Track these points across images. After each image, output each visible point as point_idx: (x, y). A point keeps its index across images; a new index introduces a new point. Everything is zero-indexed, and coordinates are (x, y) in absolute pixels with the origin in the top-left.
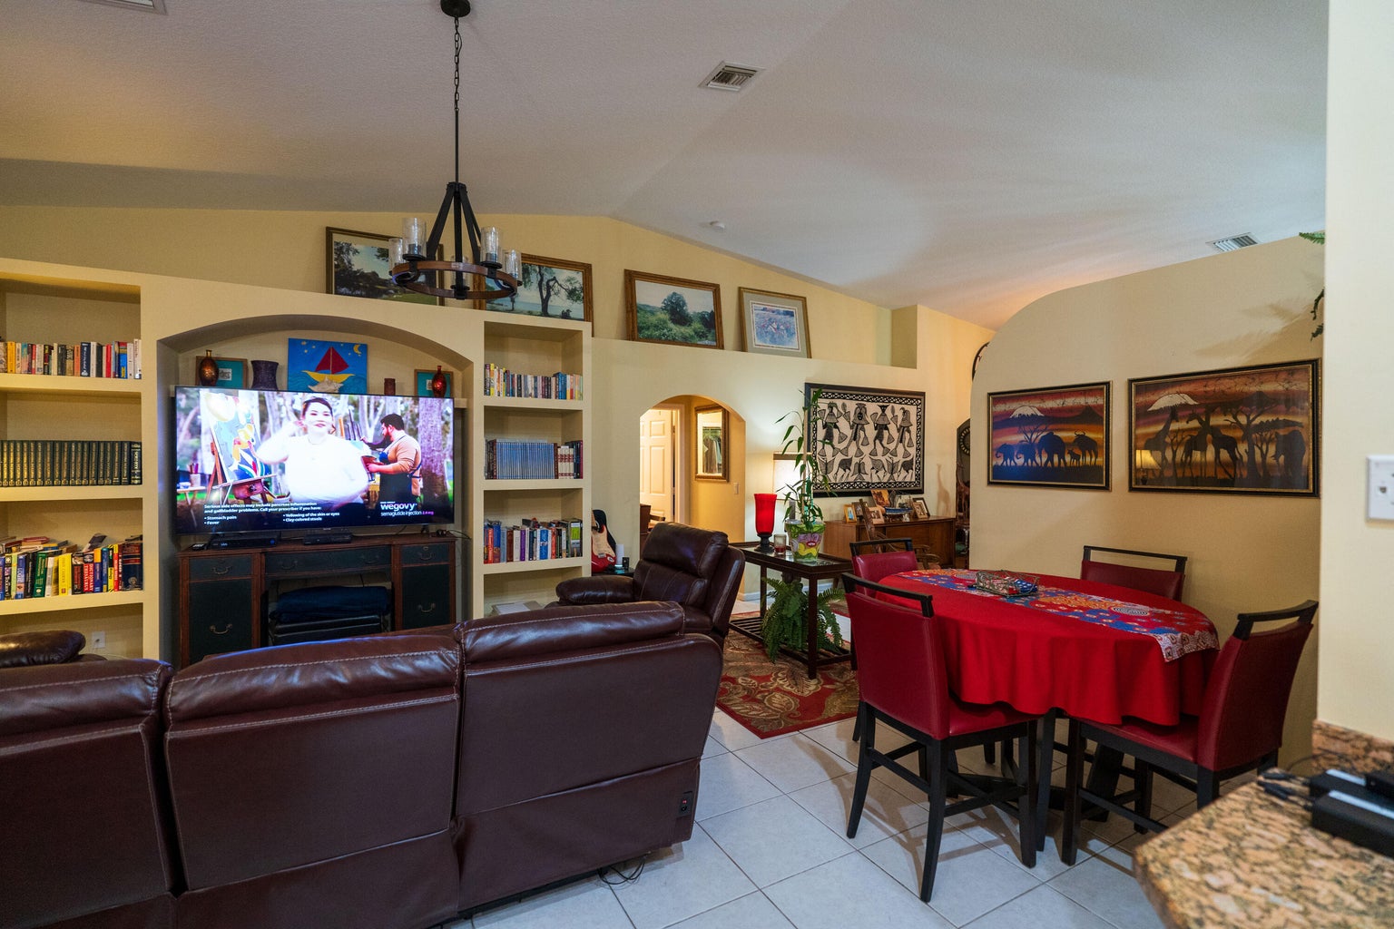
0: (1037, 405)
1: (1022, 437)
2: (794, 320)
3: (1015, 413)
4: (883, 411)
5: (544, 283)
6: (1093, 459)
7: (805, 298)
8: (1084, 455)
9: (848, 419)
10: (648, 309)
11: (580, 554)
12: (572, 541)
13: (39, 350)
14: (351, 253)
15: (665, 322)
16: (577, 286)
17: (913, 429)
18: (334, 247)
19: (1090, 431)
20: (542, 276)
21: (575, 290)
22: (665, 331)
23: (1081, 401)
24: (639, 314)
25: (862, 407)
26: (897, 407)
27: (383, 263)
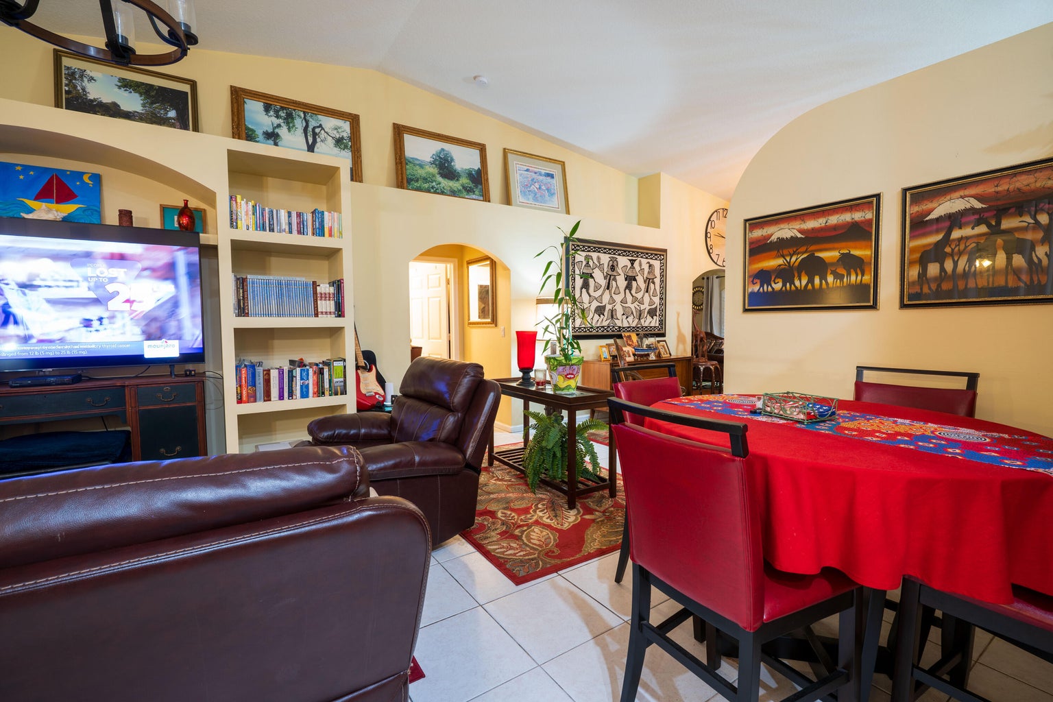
0: (798, 227)
1: (780, 261)
2: (554, 181)
3: (772, 238)
4: (632, 264)
5: (310, 129)
6: (859, 278)
7: (564, 162)
8: (849, 274)
9: (602, 271)
10: (417, 162)
11: (344, 392)
12: (335, 380)
14: (85, 80)
15: (434, 176)
16: (345, 135)
17: (657, 281)
18: (63, 72)
19: (856, 248)
20: (307, 122)
21: (342, 138)
22: (434, 184)
23: (847, 217)
24: (407, 167)
25: (613, 260)
26: (644, 261)
27: (126, 94)
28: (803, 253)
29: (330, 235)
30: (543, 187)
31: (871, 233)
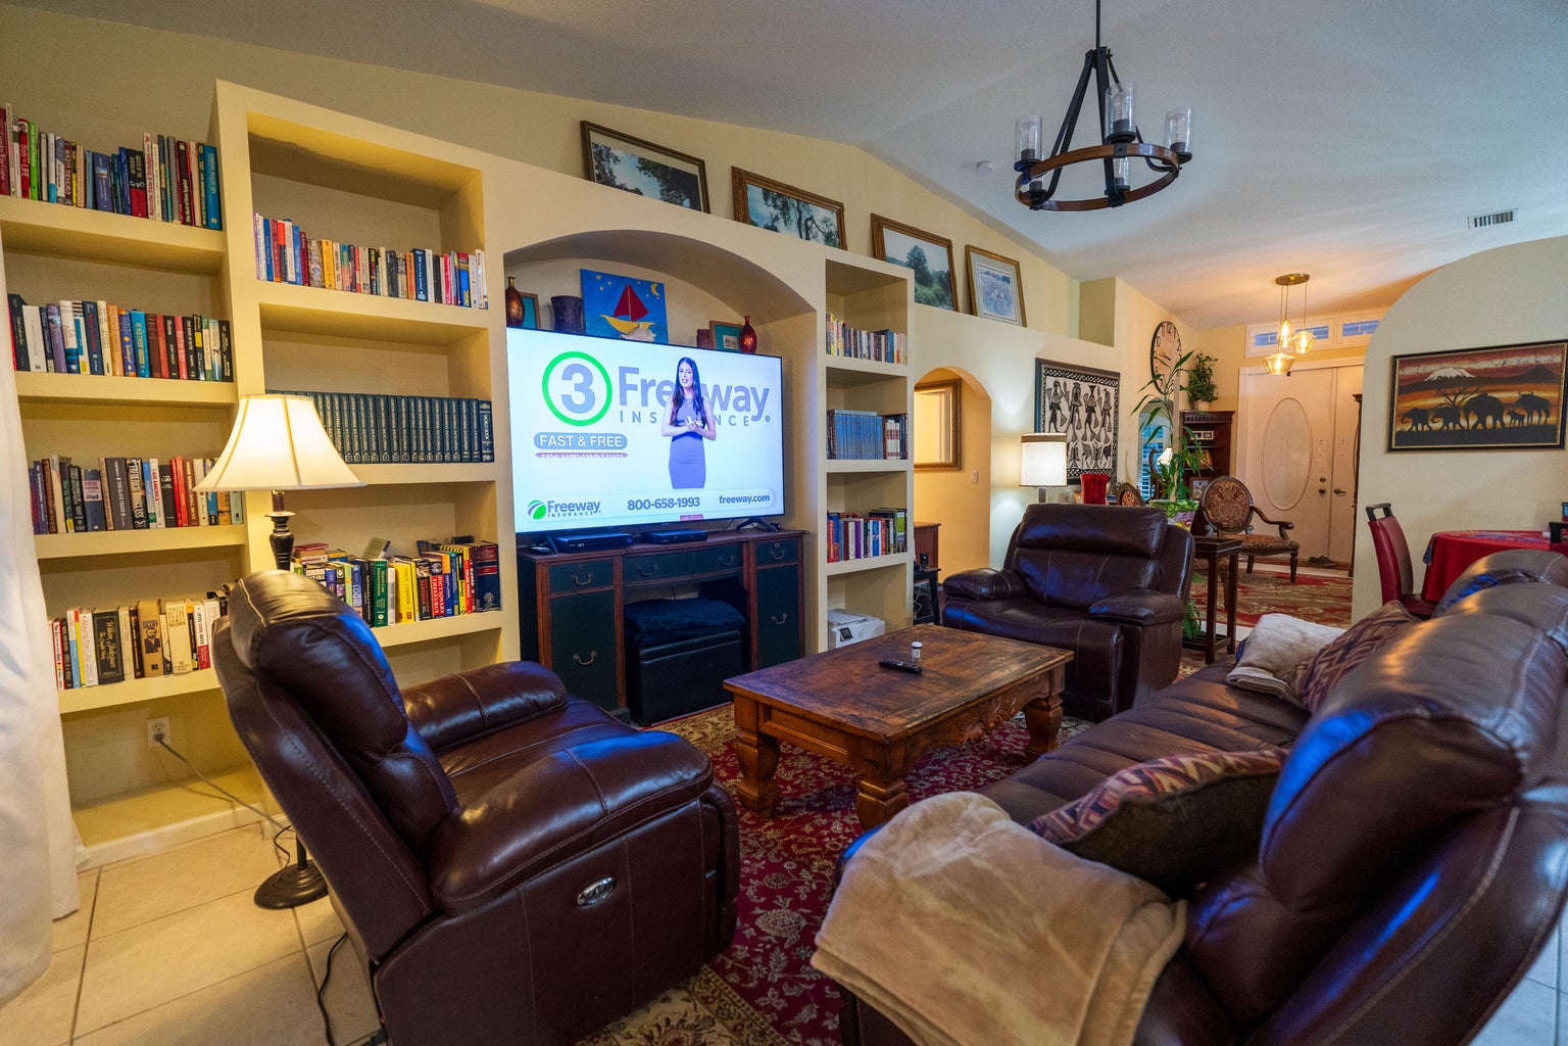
0: (1466, 366)
1: (1442, 400)
2: (1011, 287)
3: (1432, 376)
4: (1092, 391)
5: (803, 222)
6: (1543, 419)
7: (1016, 263)
8: (1531, 415)
9: (1067, 400)
12: (898, 534)
13: (363, 256)
14: (611, 160)
16: (833, 228)
17: (1112, 412)
18: (593, 150)
19: (1539, 390)
20: (800, 213)
21: (831, 233)
23: (1531, 360)
25: (1077, 386)
26: (1102, 387)
27: (646, 178)
28: (1472, 393)
29: (898, 361)
30: (1001, 295)
31: (1560, 377)
